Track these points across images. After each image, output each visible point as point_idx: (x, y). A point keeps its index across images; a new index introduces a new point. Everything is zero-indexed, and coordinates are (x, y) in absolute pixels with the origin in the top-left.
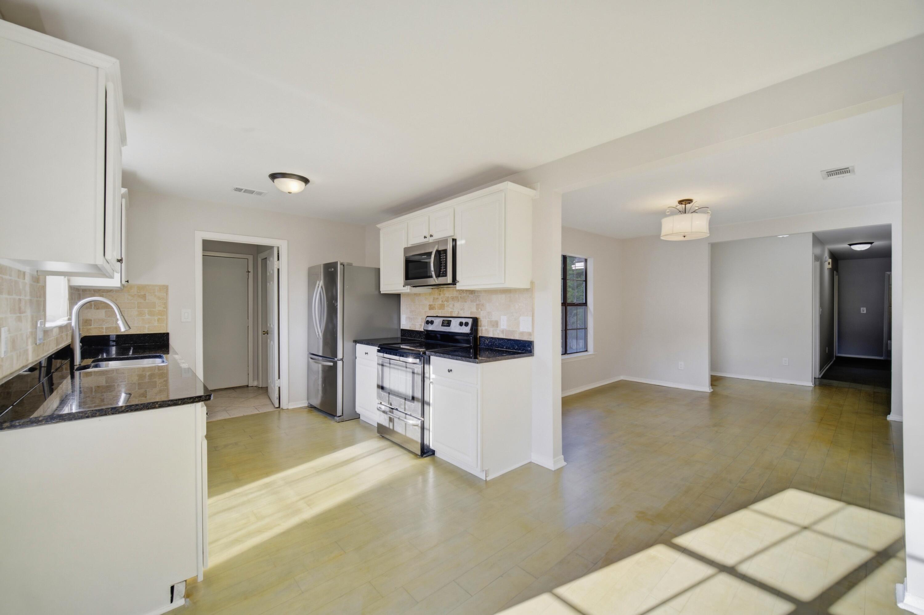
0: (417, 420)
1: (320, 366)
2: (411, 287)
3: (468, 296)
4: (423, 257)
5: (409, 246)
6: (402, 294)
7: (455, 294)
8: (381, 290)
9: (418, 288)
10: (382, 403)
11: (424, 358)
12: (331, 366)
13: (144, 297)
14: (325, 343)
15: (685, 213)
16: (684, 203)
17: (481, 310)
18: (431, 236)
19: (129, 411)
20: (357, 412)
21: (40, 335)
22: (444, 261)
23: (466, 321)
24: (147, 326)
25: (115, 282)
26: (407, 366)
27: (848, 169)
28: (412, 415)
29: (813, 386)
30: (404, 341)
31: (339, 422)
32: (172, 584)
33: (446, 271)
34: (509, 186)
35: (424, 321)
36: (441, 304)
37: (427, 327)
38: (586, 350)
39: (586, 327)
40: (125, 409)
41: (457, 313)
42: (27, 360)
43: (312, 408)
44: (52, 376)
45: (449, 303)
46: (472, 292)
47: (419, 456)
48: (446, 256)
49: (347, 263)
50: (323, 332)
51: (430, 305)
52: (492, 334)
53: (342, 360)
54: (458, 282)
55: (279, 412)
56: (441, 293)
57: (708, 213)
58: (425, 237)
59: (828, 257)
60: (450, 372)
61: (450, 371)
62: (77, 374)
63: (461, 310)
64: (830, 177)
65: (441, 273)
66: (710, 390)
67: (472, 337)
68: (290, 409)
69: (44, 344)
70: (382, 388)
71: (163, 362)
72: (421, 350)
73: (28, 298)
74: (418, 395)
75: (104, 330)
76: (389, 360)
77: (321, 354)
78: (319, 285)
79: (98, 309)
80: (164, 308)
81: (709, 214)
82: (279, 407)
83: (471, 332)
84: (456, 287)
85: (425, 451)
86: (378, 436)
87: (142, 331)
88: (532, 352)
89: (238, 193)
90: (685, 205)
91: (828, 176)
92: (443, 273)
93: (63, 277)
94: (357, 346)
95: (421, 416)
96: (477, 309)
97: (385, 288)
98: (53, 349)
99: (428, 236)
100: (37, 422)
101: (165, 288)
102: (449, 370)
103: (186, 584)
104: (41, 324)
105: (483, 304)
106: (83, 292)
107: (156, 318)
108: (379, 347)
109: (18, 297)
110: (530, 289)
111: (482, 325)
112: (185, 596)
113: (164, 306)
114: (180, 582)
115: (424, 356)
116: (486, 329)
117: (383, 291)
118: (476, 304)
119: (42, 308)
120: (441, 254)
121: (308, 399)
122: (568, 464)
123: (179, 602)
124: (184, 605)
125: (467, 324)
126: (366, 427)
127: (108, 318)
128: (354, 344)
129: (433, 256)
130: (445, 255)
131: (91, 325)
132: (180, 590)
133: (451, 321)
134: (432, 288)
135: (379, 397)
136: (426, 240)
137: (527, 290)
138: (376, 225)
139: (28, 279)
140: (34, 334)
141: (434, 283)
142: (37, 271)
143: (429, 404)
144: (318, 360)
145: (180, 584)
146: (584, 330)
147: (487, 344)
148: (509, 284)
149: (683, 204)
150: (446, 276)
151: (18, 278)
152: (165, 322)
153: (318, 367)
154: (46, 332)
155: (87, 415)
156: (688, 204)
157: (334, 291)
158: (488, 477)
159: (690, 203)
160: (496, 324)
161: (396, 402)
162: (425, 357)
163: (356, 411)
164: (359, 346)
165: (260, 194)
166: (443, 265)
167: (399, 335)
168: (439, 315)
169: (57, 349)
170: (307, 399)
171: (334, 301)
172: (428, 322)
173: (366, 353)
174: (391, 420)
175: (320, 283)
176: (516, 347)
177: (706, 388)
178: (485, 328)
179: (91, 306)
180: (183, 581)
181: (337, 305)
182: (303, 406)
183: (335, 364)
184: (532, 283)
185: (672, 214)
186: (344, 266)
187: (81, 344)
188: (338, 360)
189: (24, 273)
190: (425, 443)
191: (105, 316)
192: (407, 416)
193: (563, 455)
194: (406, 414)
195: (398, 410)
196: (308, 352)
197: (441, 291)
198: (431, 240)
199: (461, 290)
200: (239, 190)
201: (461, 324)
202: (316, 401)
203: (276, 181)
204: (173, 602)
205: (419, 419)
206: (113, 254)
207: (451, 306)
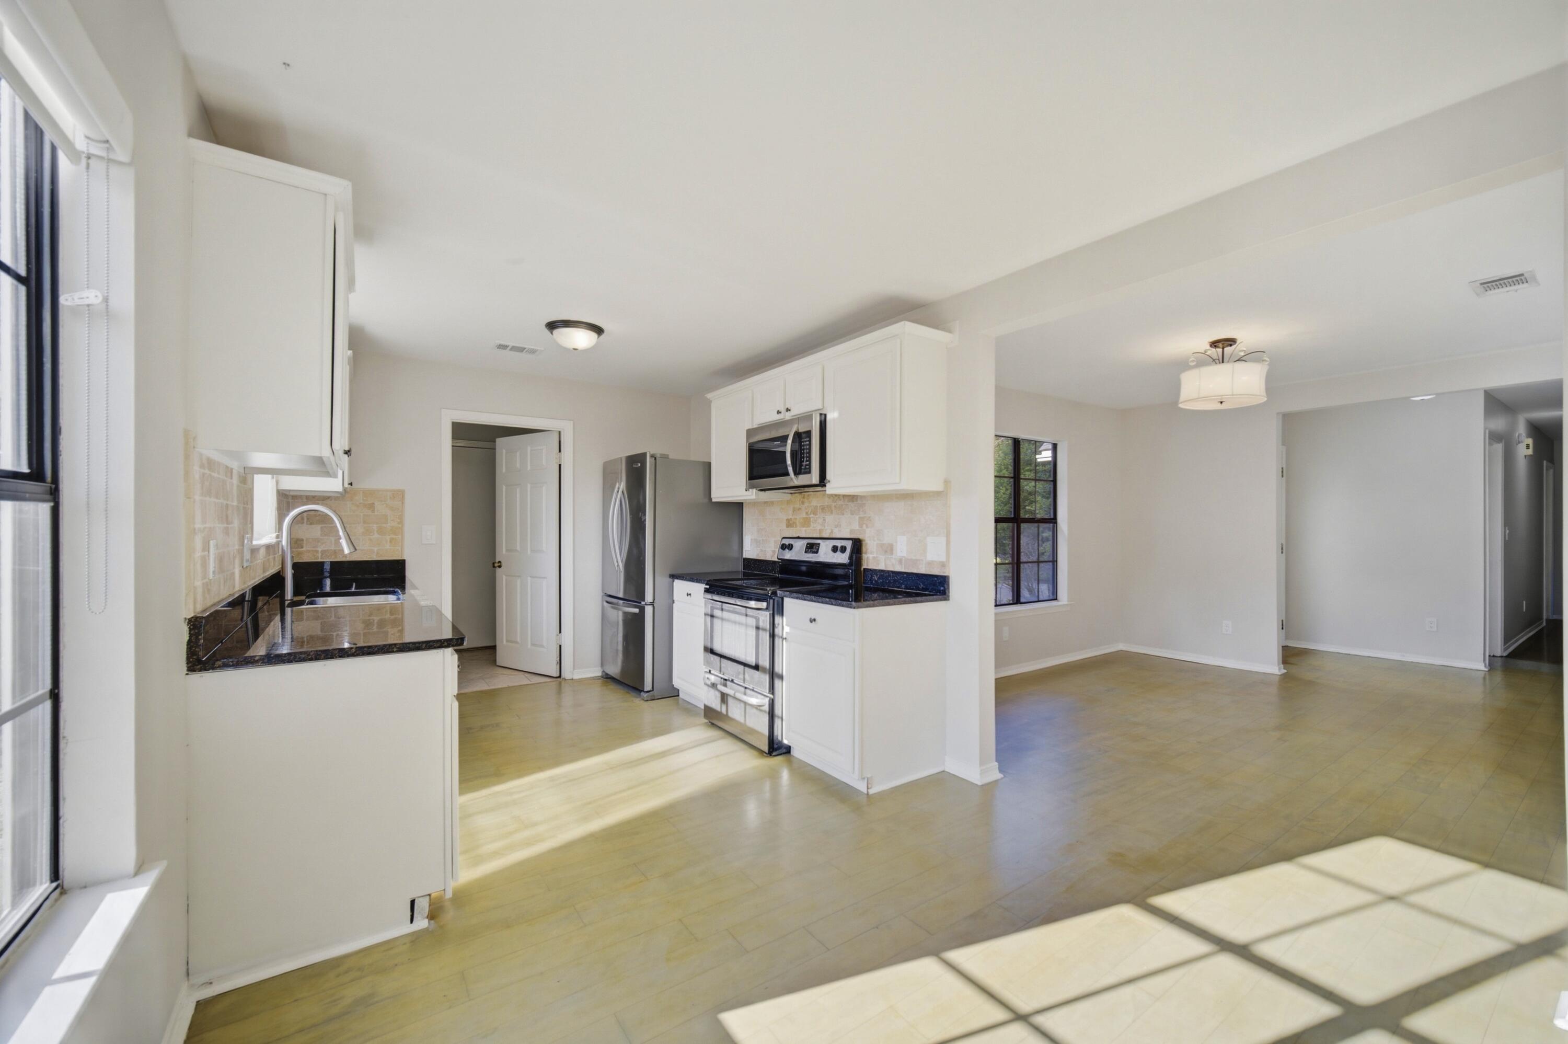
0: (763, 697)
1: (620, 613)
2: (757, 492)
3: (847, 505)
4: (775, 443)
5: (755, 427)
6: (746, 502)
7: (827, 502)
8: (712, 497)
9: (768, 492)
10: (712, 672)
11: (774, 600)
12: (635, 614)
13: (371, 507)
14: (628, 578)
15: (1223, 362)
16: (1220, 345)
17: (867, 527)
18: (788, 410)
19: (361, 654)
20: (675, 686)
21: (247, 555)
22: (807, 449)
23: (842, 545)
24: (375, 549)
25: (334, 485)
26: (748, 613)
27: (1522, 278)
28: (755, 689)
29: (1487, 670)
30: (747, 576)
31: (647, 701)
32: (412, 896)
33: (810, 465)
34: (907, 329)
35: (779, 545)
36: (804, 518)
37: (783, 555)
38: (1055, 598)
39: (1055, 559)
40: (355, 652)
41: (830, 531)
42: (234, 587)
43: (607, 678)
44: (257, 614)
45: (817, 516)
46: (853, 498)
47: (766, 754)
48: (810, 441)
49: (661, 454)
50: (624, 560)
51: (788, 520)
52: (883, 564)
53: (652, 604)
54: (829, 482)
55: (560, 683)
56: (806, 500)
57: (1263, 361)
58: (779, 412)
59: (1524, 434)
60: (813, 622)
61: (813, 620)
62: (288, 611)
63: (836, 526)
64: (1487, 293)
65: (801, 467)
66: (1280, 669)
67: (852, 570)
68: (576, 679)
69: (250, 566)
70: (712, 652)
71: (398, 599)
72: (770, 589)
73: (235, 504)
74: (765, 662)
75: (320, 555)
76: (720, 603)
77: (621, 595)
78: (619, 489)
79: (311, 524)
80: (399, 523)
81: (1267, 363)
82: (560, 677)
83: (850, 562)
84: (825, 491)
85: (775, 746)
86: (706, 723)
87: (368, 557)
88: (947, 594)
89: (502, 352)
90: (1223, 348)
91: (1486, 291)
92: (806, 468)
93: (270, 476)
94: (674, 583)
95: (770, 691)
96: (861, 525)
97: (720, 493)
98: (258, 577)
99: (783, 410)
100: (251, 662)
101: (399, 495)
102: (811, 619)
103: (430, 900)
104: (248, 541)
105: (870, 517)
106: (292, 499)
107: (388, 538)
108: (706, 584)
109: (225, 502)
110: (943, 491)
111: (868, 551)
112: (429, 917)
113: (399, 521)
114: (423, 896)
115: (774, 598)
116: (874, 558)
117: (715, 498)
118: (860, 518)
119: (249, 519)
120: (802, 438)
121: (602, 665)
122: (1005, 776)
123: (422, 923)
124: (428, 927)
125: (843, 549)
126: (688, 709)
127: (325, 537)
128: (671, 580)
129: (790, 441)
130: (808, 439)
131: (302, 548)
132: (423, 906)
133: (819, 544)
134: (791, 493)
135: (707, 663)
136: (780, 417)
137: (938, 494)
138: (706, 395)
139: (235, 480)
140: (241, 552)
141: (792, 484)
142: (244, 468)
143: (781, 677)
144: (617, 604)
145: (422, 898)
146: (1051, 564)
147: (876, 581)
148: (907, 485)
149: (1219, 347)
150: (809, 472)
151: (226, 476)
152: (400, 544)
153: (617, 616)
154: (254, 551)
155: (309, 657)
156: (1227, 346)
157: (641, 497)
158: (871, 788)
159: (1231, 345)
160: (889, 549)
161: (731, 670)
162: (776, 599)
163: (673, 685)
164: (678, 584)
165: (533, 352)
166: (805, 455)
167: (740, 568)
168: (801, 536)
169: (263, 577)
170: (600, 665)
171: (640, 514)
172: (783, 547)
173: (688, 595)
174: (724, 698)
175: (622, 485)
176: (920, 585)
177: (1272, 667)
178: (873, 556)
179: (303, 519)
180: (427, 895)
181: (645, 520)
182: (596, 675)
183: (642, 610)
184: (947, 482)
185: (1200, 364)
186: (655, 459)
187: (293, 571)
188: (646, 605)
189: (232, 469)
190: (775, 734)
191: (321, 534)
192: (748, 691)
193: (997, 760)
194: (746, 688)
195: (735, 681)
196: (603, 593)
197: (806, 496)
198: (788, 416)
199: (836, 495)
200: (502, 347)
201: (835, 549)
202: (615, 669)
203: (556, 332)
204: (413, 922)
205: (767, 697)
206: (341, 443)
207: (820, 521)
